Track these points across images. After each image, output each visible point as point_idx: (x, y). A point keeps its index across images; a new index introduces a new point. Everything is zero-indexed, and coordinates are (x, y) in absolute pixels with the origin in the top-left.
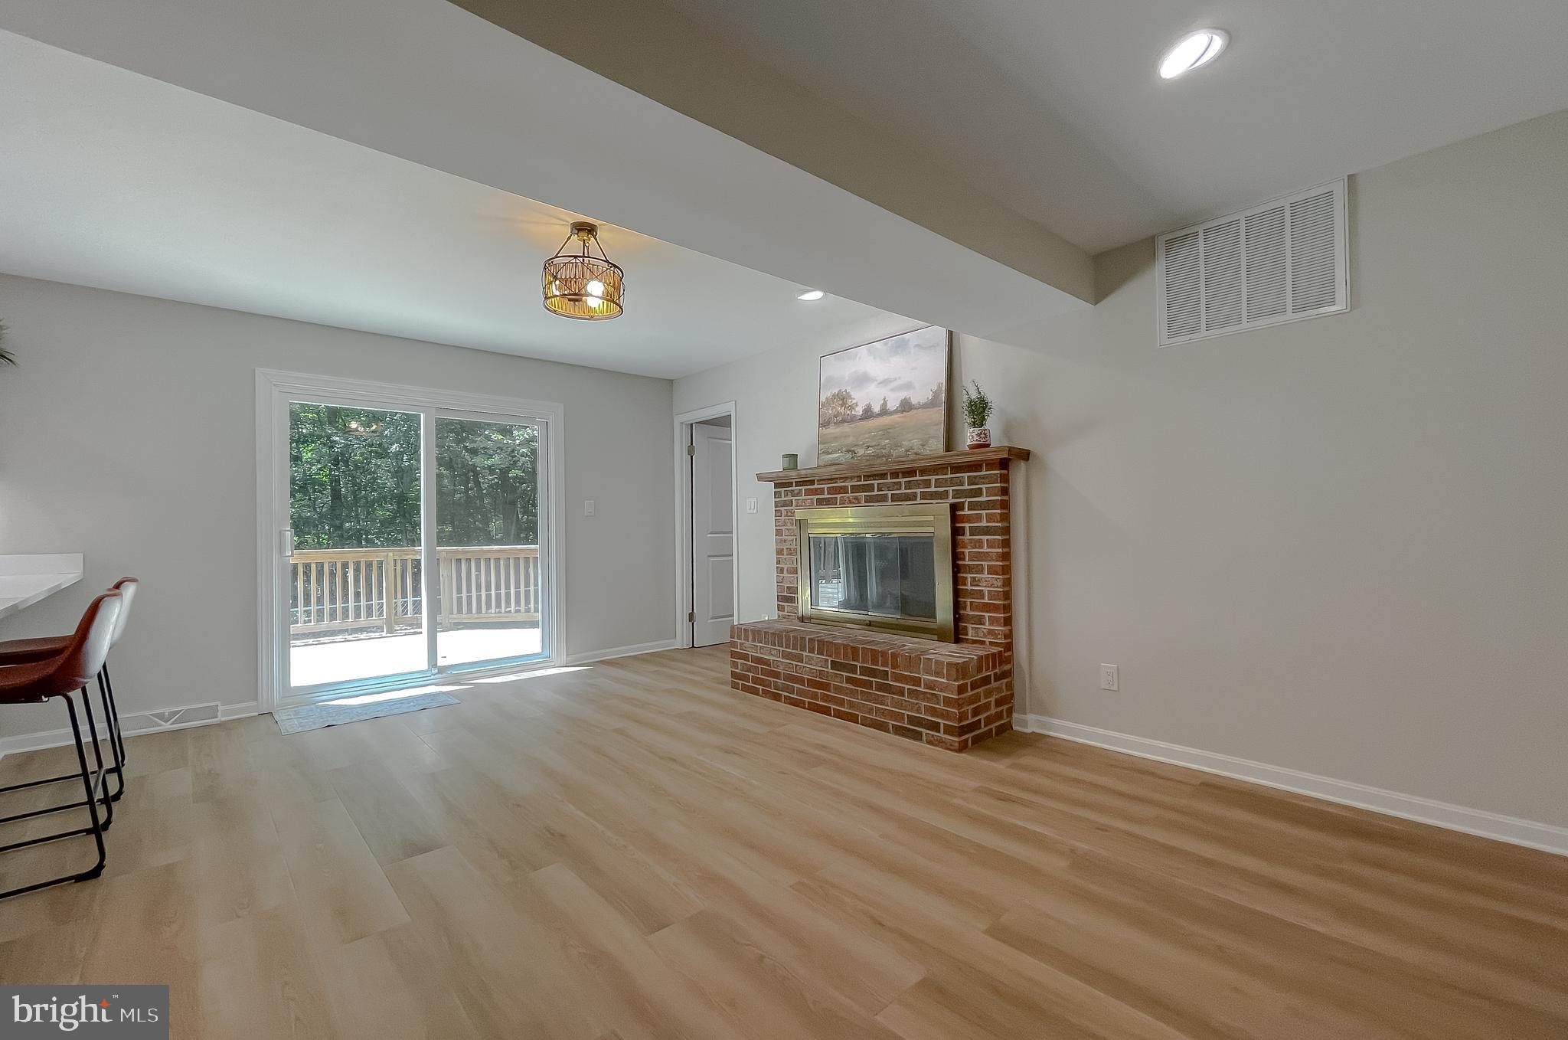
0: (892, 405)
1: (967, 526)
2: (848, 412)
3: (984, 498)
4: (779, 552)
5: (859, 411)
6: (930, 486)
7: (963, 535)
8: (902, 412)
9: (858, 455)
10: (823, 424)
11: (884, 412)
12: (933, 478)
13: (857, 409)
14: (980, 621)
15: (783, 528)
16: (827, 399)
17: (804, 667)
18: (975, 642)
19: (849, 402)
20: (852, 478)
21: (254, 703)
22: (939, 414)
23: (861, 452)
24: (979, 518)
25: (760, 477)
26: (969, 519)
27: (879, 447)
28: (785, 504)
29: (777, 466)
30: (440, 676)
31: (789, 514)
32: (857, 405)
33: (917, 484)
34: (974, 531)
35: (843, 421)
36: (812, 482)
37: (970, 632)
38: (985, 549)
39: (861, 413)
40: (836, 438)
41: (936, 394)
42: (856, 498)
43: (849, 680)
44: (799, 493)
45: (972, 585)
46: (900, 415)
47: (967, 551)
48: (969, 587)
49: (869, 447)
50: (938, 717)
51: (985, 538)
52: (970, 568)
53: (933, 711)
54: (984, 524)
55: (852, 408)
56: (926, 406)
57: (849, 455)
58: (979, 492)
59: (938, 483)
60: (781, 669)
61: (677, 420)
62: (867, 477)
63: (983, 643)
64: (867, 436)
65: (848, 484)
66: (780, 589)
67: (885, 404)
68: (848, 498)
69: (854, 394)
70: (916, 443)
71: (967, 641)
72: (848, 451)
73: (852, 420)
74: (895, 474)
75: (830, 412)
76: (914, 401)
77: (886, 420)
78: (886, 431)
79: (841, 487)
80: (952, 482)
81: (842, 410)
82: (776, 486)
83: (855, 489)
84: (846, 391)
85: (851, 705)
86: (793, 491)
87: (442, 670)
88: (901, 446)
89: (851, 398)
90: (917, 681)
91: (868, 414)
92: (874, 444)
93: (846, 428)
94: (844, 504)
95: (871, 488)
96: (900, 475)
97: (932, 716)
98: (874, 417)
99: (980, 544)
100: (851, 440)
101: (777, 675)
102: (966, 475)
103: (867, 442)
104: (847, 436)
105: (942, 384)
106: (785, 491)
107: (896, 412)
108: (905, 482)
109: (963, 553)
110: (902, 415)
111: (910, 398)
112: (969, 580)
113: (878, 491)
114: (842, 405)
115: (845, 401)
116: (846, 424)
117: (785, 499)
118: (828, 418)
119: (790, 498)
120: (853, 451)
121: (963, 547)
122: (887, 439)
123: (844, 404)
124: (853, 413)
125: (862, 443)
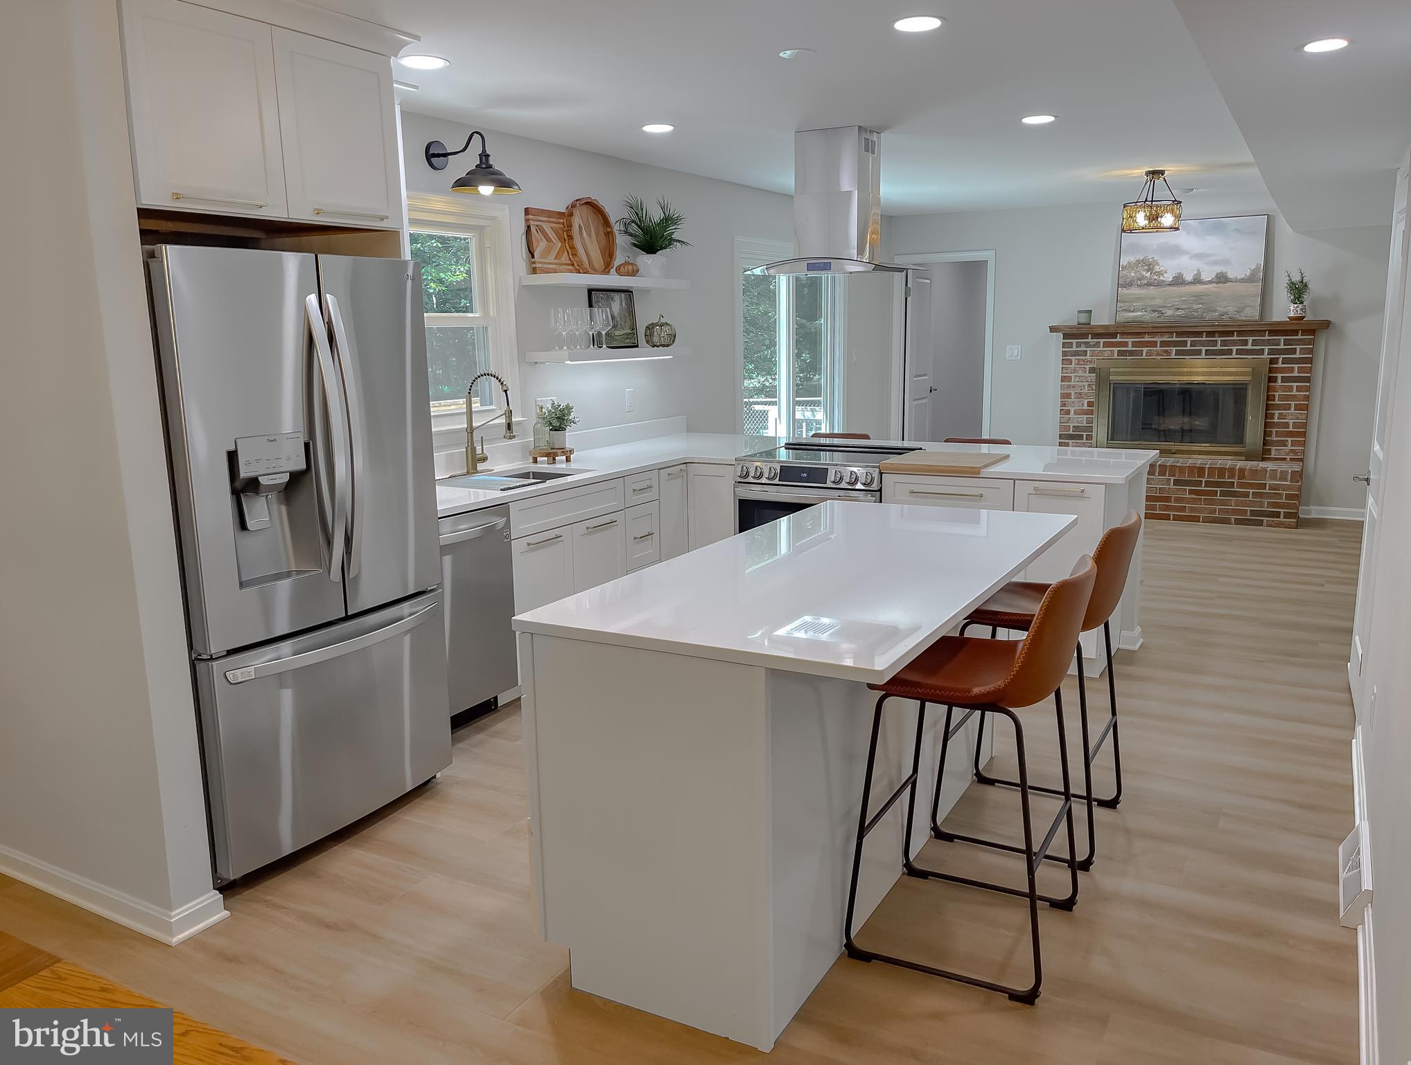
0: (1206, 277)
1: (1280, 376)
2: (1156, 277)
3: (1297, 355)
4: (1065, 396)
5: (1168, 277)
6: (1246, 345)
7: (1277, 382)
8: (1218, 283)
9: (1166, 315)
10: (1123, 284)
11: (1197, 280)
12: (1250, 339)
13: (1165, 275)
14: (1284, 444)
15: (1073, 375)
16: (1129, 263)
18: (1277, 459)
19: (1157, 268)
20: (1162, 333)
22: (1257, 288)
23: (1170, 313)
24: (1292, 370)
25: (1055, 329)
26: (1282, 370)
27: (1191, 310)
28: (1076, 354)
29: (1070, 320)
31: (1081, 363)
32: (1166, 272)
33: (1234, 343)
34: (1284, 379)
35: (1149, 284)
36: (1114, 335)
37: (1273, 452)
38: (1294, 393)
39: (1171, 279)
40: (1139, 299)
41: (1254, 273)
43: (1191, 492)
44: (1097, 345)
45: (1278, 419)
46: (1214, 285)
47: (1277, 394)
48: (1276, 420)
49: (1178, 309)
50: (1280, 508)
51: (1295, 384)
52: (1278, 407)
54: (1296, 374)
55: (1159, 274)
56: (1242, 281)
57: (1156, 314)
58: (1294, 351)
59: (1255, 343)
61: (900, 260)
62: (1179, 334)
63: (1284, 459)
64: (1177, 300)
65: (1158, 339)
66: (1062, 428)
67: (1199, 274)
68: (1156, 351)
69: (1161, 263)
70: (1231, 309)
72: (1154, 311)
73: (1160, 284)
74: (1210, 334)
75: (1133, 275)
76: (1230, 275)
77: (1199, 288)
78: (1198, 297)
79: (1148, 342)
80: (1268, 343)
81: (1148, 275)
82: (1066, 336)
83: (1163, 344)
84: (1153, 258)
85: (1192, 510)
86: (1089, 342)
88: (1215, 311)
89: (1159, 265)
90: (1261, 486)
91: (1178, 281)
92: (1185, 307)
93: (1152, 290)
94: (1151, 355)
95: (1183, 344)
96: (1217, 335)
97: (1274, 508)
98: (1186, 284)
99: (1291, 388)
100: (1157, 302)
102: (1282, 338)
103: (1177, 305)
104: (1153, 298)
105: (1261, 265)
106: (1077, 342)
107: (1210, 282)
108: (1221, 340)
109: (1274, 395)
110: (1217, 285)
111: (1226, 272)
112: (1276, 415)
113: (1191, 346)
114: (1148, 271)
115: (1151, 266)
116: (1152, 287)
117: (1077, 349)
118: (1129, 280)
119: (1083, 348)
120: (1160, 311)
121: (1274, 392)
122: (1200, 304)
123: (1150, 269)
124: (1161, 278)
125: (1171, 305)
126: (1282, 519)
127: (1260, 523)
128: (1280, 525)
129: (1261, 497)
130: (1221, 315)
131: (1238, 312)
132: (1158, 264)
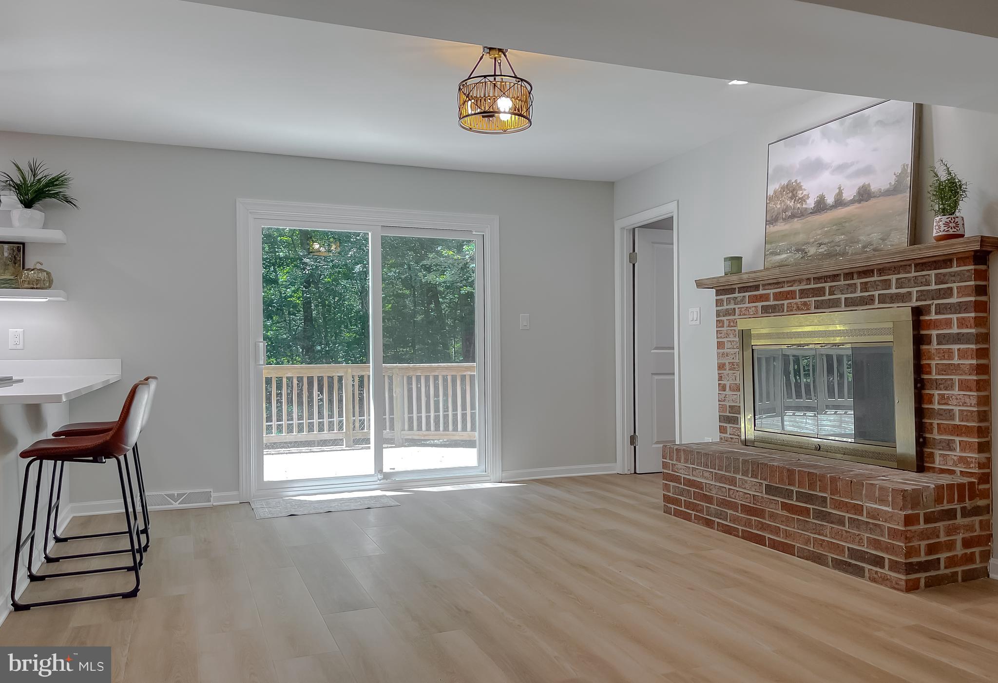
1: (934, 333)
2: (799, 205)
3: (954, 300)
4: (721, 367)
5: (811, 203)
6: (889, 287)
7: (929, 343)
8: (860, 201)
9: (809, 254)
10: (771, 220)
11: (839, 202)
12: (893, 278)
13: (808, 201)
14: (949, 446)
15: (725, 340)
16: (775, 192)
17: (737, 491)
18: (942, 471)
19: (800, 194)
20: (800, 281)
21: (235, 493)
22: (903, 201)
23: (812, 251)
24: (948, 323)
25: (700, 284)
26: (936, 324)
27: (833, 244)
28: (728, 313)
29: (719, 270)
30: (385, 481)
31: (732, 324)
32: (808, 197)
33: (875, 286)
34: (942, 339)
35: (793, 216)
36: (757, 288)
37: (937, 459)
38: (956, 361)
39: (813, 205)
40: (784, 237)
41: (900, 178)
42: (805, 304)
43: (785, 506)
44: (742, 301)
45: (939, 403)
46: (857, 205)
47: (933, 363)
48: (936, 406)
49: (820, 244)
50: (882, 550)
51: (955, 347)
53: (876, 544)
54: (955, 330)
55: (803, 200)
56: (888, 193)
57: (799, 255)
58: (948, 292)
59: (900, 284)
60: (713, 493)
61: (619, 225)
62: (818, 279)
63: (953, 472)
64: (819, 232)
65: (796, 288)
66: (722, 408)
67: (840, 193)
68: (796, 304)
69: (804, 185)
70: (875, 237)
71: (933, 469)
72: (798, 250)
73: (801, 214)
74: (849, 275)
75: (779, 206)
76: (874, 188)
77: (841, 212)
78: (840, 225)
79: (788, 292)
80: (916, 282)
81: (792, 204)
82: (718, 293)
83: (804, 293)
84: (796, 181)
85: (787, 534)
86: (736, 298)
87: (387, 476)
88: (858, 242)
89: (802, 190)
90: (858, 509)
91: (821, 206)
92: (826, 241)
93: (797, 224)
94: (792, 310)
95: (820, 292)
96: (855, 276)
97: (876, 549)
98: (828, 209)
99: (949, 354)
100: (801, 238)
101: (709, 499)
102: (933, 273)
103: (819, 239)
104: (796, 233)
105: (907, 165)
106: (727, 298)
107: (852, 202)
108: (861, 283)
109: (929, 365)
110: (860, 205)
111: (869, 184)
112: (936, 398)
113: (829, 295)
114: (791, 198)
115: (795, 192)
116: (796, 219)
117: (728, 307)
118: (776, 213)
119: (732, 306)
120: (804, 250)
121: (930, 359)
122: (842, 234)
123: (793, 197)
124: (804, 206)
125: (813, 240)
126: (886, 571)
127: (858, 572)
128: (883, 580)
129: (858, 528)
130: (864, 247)
131: (883, 240)
132: (800, 188)
